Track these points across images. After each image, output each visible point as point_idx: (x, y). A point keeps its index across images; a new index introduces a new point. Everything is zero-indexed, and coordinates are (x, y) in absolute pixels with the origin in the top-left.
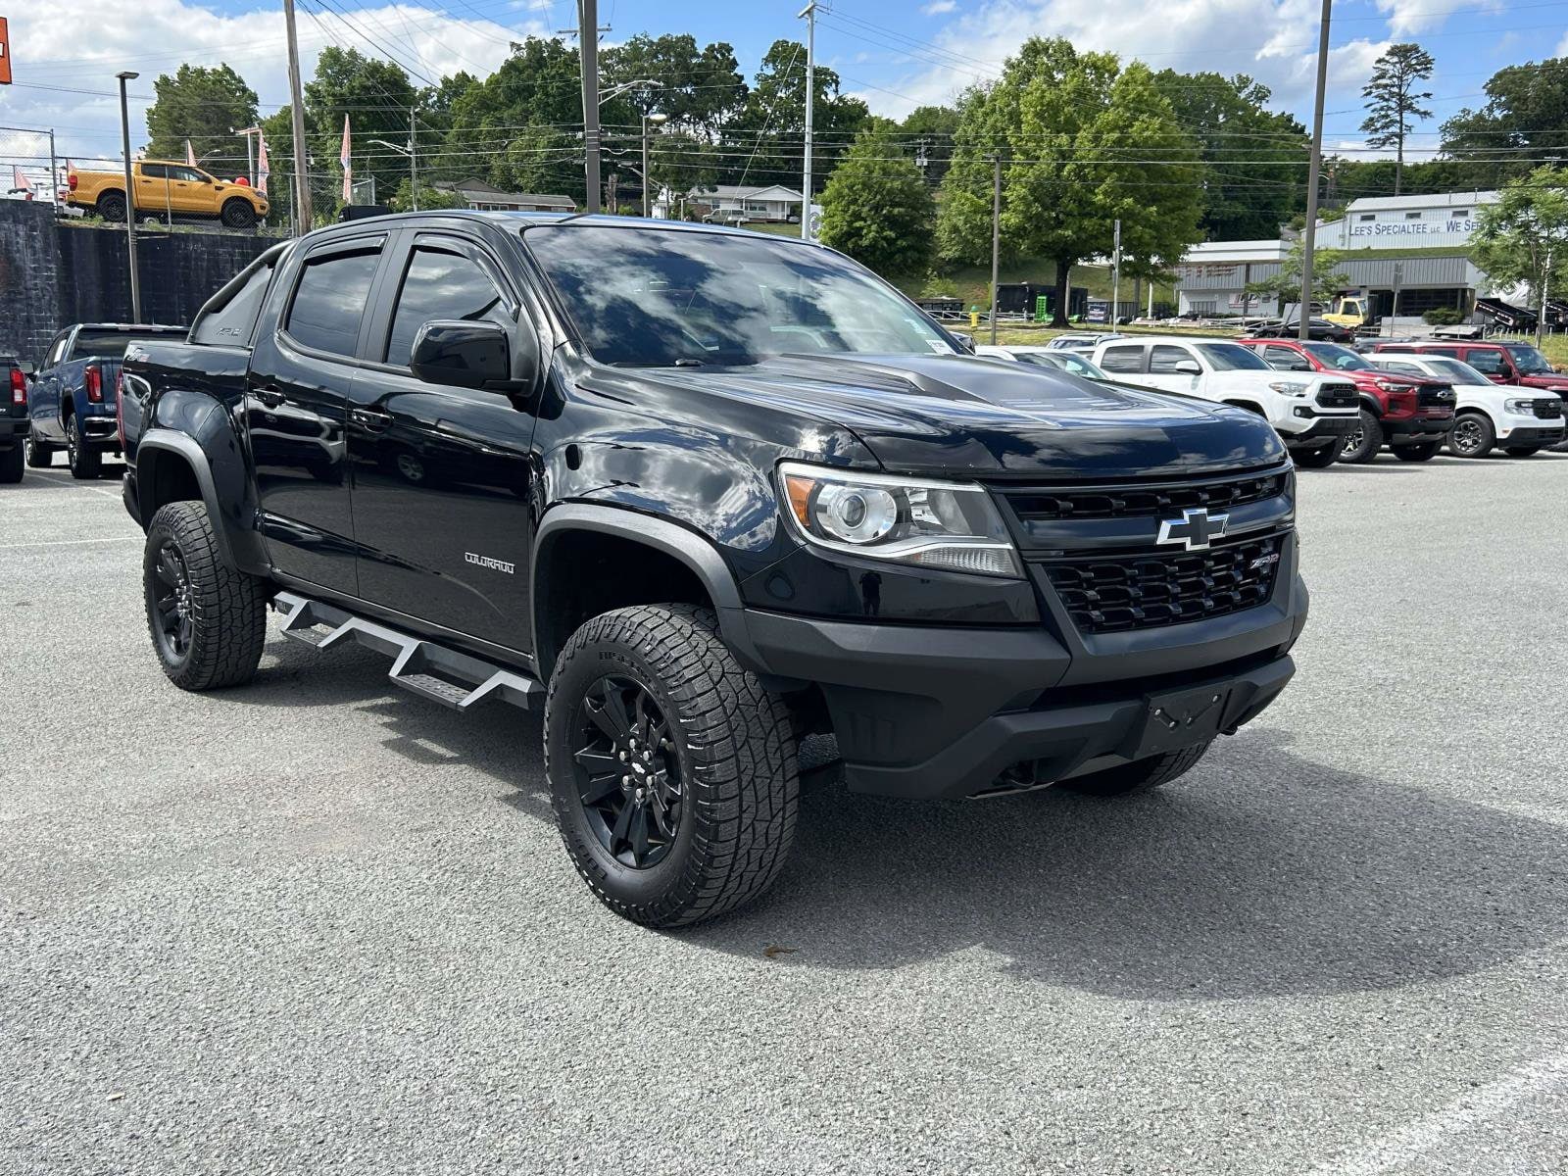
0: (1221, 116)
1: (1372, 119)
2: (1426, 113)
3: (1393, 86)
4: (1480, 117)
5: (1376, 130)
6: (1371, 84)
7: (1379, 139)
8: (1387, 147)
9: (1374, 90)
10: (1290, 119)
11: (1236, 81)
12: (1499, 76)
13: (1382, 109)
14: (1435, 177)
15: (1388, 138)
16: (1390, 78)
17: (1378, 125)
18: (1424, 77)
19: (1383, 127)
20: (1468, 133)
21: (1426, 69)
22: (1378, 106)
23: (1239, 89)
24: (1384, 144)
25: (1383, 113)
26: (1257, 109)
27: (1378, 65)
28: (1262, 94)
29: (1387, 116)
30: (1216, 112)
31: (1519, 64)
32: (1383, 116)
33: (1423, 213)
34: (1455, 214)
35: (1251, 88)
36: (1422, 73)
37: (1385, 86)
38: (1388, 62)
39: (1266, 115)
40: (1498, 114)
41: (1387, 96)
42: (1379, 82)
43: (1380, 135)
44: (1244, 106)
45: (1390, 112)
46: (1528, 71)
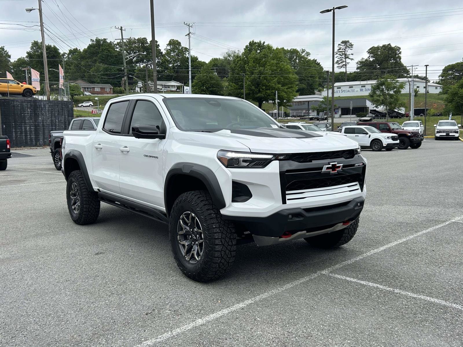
0: (297, 60)
1: (338, 61)
2: (352, 59)
3: (343, 52)
4: (366, 60)
5: (339, 64)
6: (337, 51)
7: (340, 66)
8: (342, 68)
9: (338, 53)
10: (316, 61)
11: (301, 50)
12: (371, 49)
13: (340, 58)
14: (355, 76)
15: (343, 66)
16: (342, 49)
17: (340, 62)
18: (351, 49)
19: (341, 63)
20: (363, 64)
21: (351, 47)
22: (339, 57)
23: (302, 53)
24: (341, 67)
25: (341, 59)
26: (307, 58)
27: (339, 46)
28: (308, 54)
29: (342, 60)
30: (296, 59)
31: (376, 46)
32: (341, 60)
33: (354, 86)
34: (362, 87)
35: (305, 52)
36: (350, 48)
37: (341, 52)
38: (341, 45)
39: (310, 60)
40: (371, 59)
41: (341, 54)
42: (339, 50)
43: (340, 65)
44: (303, 57)
45: (343, 59)
46: (378, 48)
